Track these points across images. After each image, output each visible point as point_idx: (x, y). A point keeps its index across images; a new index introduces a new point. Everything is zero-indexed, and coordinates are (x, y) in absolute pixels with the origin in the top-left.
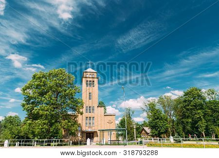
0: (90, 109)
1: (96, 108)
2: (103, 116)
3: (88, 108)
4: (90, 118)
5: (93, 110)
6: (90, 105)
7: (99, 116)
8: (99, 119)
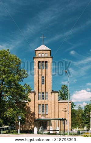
0: (43, 95)
1: (49, 94)
2: (58, 103)
3: (41, 94)
4: (43, 105)
5: (47, 96)
6: (43, 91)
7: (53, 103)
8: (53, 107)
